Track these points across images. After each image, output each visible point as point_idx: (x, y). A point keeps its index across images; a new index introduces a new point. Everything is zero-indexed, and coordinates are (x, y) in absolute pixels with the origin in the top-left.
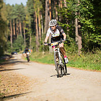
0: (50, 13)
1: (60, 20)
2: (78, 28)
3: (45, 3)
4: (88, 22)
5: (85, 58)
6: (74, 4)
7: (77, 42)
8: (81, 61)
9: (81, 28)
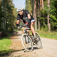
0: (36, 12)
1: (40, 15)
2: (49, 20)
3: (33, 8)
4: (54, 17)
5: (52, 34)
6: (48, 8)
7: (48, 26)
8: (50, 35)
9: (50, 20)
